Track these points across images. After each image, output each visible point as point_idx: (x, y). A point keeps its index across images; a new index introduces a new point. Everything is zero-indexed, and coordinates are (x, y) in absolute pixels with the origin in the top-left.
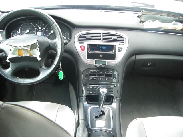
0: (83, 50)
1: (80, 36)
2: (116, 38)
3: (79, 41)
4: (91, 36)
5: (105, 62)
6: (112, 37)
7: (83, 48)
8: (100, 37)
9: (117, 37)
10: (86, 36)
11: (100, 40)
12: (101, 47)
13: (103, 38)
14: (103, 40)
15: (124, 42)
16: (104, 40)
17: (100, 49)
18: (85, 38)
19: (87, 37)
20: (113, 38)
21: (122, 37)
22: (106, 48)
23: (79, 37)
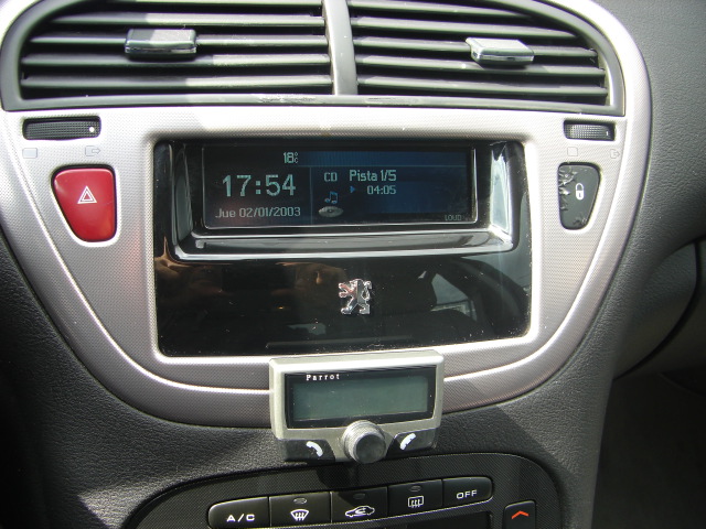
0: (95, 225)
1: (48, 25)
2: (516, 47)
3: (28, 93)
4: (201, 30)
5: (418, 388)
6: (461, 37)
7: (87, 197)
8: (320, 30)
9: (526, 40)
10: (122, 29)
11: (325, 69)
12: (343, 173)
13: (359, 50)
14: (363, 70)
15: (600, 100)
16: (370, 81)
17: (323, 191)
18: (117, 50)
19: (132, 40)
20: (477, 47)
21: (579, 39)
22: (402, 176)
23: (28, 48)
